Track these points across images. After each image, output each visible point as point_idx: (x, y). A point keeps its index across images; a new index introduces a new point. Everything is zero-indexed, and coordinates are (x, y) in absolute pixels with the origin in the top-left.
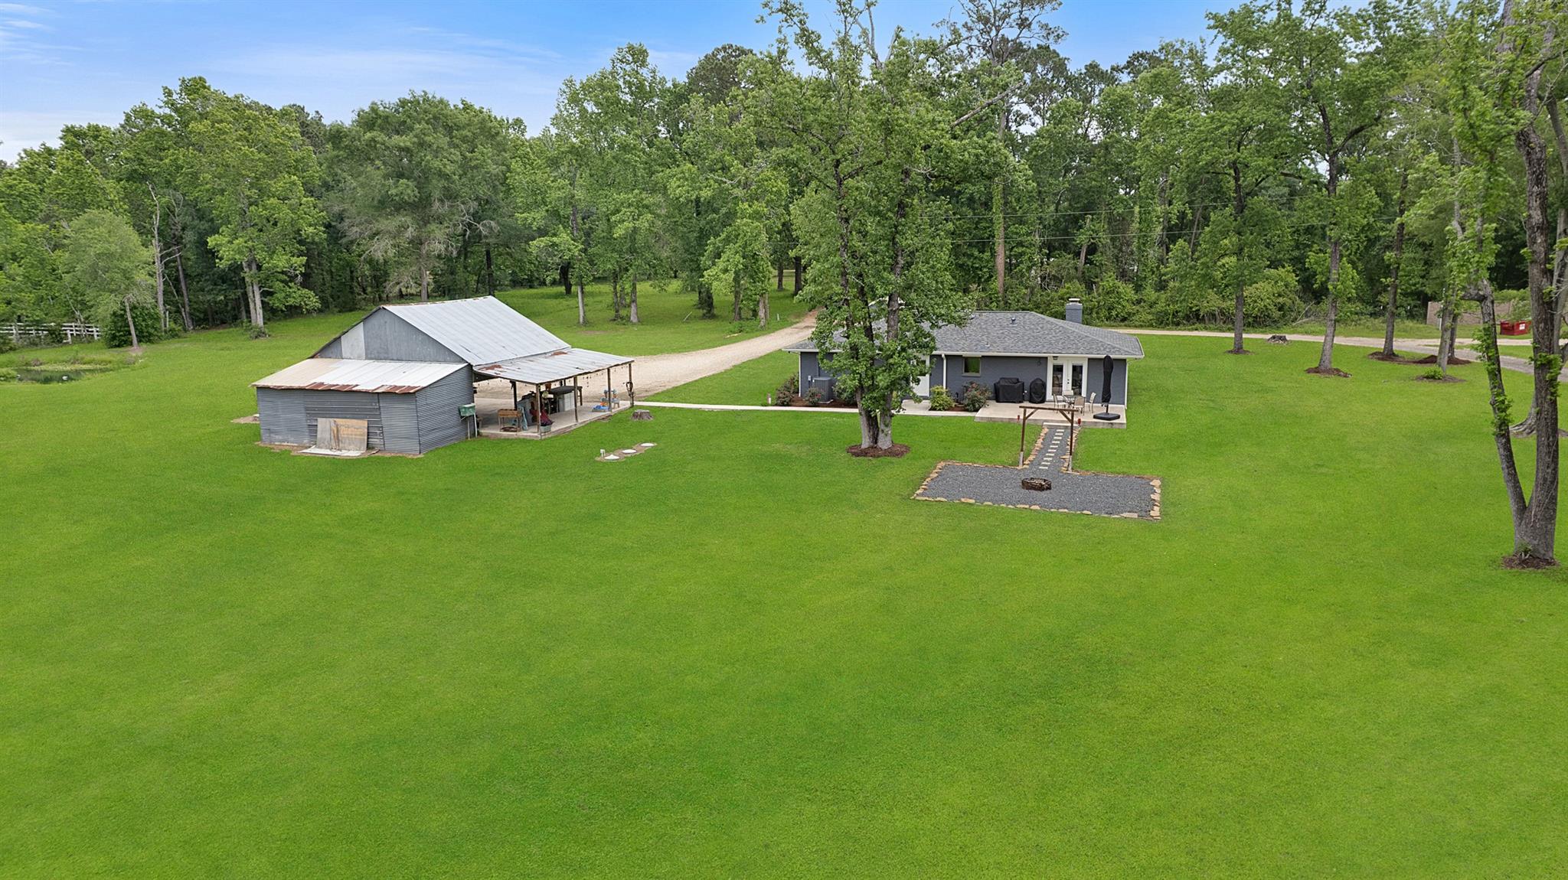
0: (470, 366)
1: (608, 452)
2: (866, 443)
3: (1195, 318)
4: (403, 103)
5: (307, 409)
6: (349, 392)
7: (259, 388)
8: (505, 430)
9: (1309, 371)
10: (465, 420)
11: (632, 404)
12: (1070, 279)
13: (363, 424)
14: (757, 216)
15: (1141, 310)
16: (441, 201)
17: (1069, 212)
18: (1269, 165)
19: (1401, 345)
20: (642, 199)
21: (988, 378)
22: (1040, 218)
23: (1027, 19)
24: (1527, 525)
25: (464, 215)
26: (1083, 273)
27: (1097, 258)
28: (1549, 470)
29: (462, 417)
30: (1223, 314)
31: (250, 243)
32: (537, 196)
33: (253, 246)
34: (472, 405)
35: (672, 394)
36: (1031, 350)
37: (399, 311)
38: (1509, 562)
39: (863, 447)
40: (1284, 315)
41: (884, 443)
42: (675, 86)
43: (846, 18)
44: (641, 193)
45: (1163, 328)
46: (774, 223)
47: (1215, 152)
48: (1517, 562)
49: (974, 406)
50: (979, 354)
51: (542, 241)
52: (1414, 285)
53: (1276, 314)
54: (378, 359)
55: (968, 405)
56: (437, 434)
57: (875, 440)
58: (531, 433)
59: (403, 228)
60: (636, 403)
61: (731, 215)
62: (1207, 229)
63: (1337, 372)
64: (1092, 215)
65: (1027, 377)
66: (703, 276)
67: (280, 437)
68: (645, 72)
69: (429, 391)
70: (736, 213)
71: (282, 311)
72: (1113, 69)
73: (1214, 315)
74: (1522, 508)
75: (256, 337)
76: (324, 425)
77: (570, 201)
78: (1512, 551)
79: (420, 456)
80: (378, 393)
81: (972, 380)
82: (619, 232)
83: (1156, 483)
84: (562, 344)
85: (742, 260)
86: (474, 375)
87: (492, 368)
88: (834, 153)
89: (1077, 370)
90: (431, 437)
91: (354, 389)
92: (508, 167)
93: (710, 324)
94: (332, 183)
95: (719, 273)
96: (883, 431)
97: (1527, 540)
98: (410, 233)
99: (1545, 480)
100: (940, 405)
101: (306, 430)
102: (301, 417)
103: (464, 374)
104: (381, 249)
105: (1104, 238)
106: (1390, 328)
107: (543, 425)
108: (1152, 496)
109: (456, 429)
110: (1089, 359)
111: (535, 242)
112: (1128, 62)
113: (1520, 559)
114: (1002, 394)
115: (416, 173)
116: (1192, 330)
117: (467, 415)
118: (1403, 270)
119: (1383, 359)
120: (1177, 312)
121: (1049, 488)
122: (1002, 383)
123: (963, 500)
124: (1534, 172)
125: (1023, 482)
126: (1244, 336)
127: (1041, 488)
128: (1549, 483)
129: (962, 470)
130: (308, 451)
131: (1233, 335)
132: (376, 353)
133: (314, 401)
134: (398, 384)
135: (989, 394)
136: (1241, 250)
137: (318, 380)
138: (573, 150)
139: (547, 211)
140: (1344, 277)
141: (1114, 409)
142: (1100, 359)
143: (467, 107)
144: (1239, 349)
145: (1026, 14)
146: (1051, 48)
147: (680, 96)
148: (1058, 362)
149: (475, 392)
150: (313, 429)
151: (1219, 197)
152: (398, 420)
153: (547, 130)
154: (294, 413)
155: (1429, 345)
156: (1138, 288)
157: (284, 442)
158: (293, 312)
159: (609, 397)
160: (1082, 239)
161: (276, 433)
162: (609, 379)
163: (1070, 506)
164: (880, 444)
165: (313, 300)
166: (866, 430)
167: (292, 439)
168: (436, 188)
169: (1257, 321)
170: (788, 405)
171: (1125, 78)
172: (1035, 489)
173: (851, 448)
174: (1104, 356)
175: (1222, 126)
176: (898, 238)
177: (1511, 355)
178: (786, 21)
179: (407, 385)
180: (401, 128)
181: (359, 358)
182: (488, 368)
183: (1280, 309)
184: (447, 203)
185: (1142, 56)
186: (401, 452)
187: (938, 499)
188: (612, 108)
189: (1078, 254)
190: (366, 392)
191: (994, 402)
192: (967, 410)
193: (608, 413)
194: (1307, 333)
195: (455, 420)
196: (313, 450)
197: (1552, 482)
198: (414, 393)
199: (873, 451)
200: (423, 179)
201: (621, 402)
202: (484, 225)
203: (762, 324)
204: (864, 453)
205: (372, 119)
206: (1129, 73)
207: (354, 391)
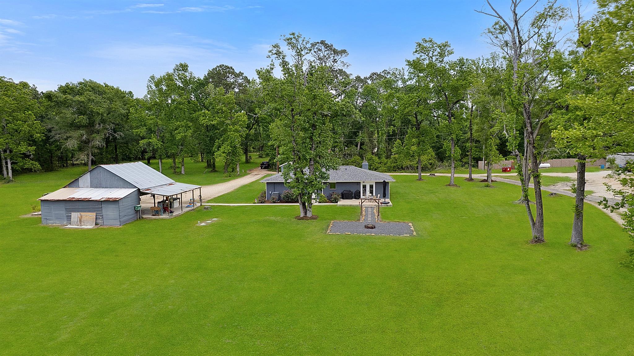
0: (139, 189)
1: (201, 223)
2: (302, 215)
3: (402, 169)
4: (80, 83)
5: (66, 209)
6: (89, 201)
7: (42, 201)
8: (153, 215)
9: (447, 185)
10: (137, 212)
11: (201, 205)
12: (355, 155)
13: (93, 215)
14: (237, 131)
15: (381, 166)
16: (99, 124)
17: (353, 130)
18: (429, 113)
19: (474, 176)
20: (187, 124)
21: (339, 190)
22: (343, 132)
23: (336, 59)
24: (536, 229)
25: (109, 130)
26: (359, 152)
27: (363, 147)
28: (541, 211)
29: (136, 211)
30: (411, 167)
31: (7, 141)
32: (142, 122)
33: (8, 142)
34: (139, 205)
35: (215, 200)
36: (355, 179)
37: (107, 167)
38: (532, 242)
39: (301, 216)
40: (432, 167)
41: (309, 214)
42: (199, 80)
43: (299, 57)
44: (187, 122)
45: (390, 172)
46: (243, 134)
47: (410, 108)
48: (534, 242)
49: (336, 201)
50: (335, 181)
51: (144, 141)
52: (477, 155)
53: (430, 166)
54: (96, 187)
55: (333, 200)
56: (127, 218)
57: (306, 213)
58: (165, 216)
59: (82, 135)
60: (202, 204)
61: (225, 131)
62: (407, 136)
63: (456, 185)
64: (362, 131)
65: (353, 190)
66: (214, 155)
67: (52, 222)
68: (187, 74)
69: (123, 200)
70: (227, 130)
71: (20, 171)
72: (365, 78)
73: (408, 167)
74: (534, 224)
75: (8, 182)
76: (75, 216)
77: (156, 125)
78: (532, 238)
79: (120, 227)
80: (101, 201)
81: (333, 191)
82: (178, 137)
83: (410, 224)
84: (170, 181)
85: (230, 148)
86: (140, 193)
87: (148, 190)
88: (291, 106)
89: (371, 187)
90: (124, 219)
91: (90, 199)
92: (129, 110)
93: (215, 174)
94: (44, 116)
95: (221, 154)
96: (309, 210)
97: (536, 234)
98: (84, 137)
99: (540, 214)
100: (323, 201)
101: (65, 218)
102: (63, 212)
103: (136, 193)
104: (72, 144)
105: (367, 140)
106: (470, 170)
107: (170, 213)
108: (411, 229)
109: (133, 215)
110: (376, 182)
111: (142, 141)
112: (370, 76)
113: (535, 241)
114: (345, 196)
115: (88, 112)
116: (401, 173)
117: (138, 209)
118: (473, 149)
119: (469, 181)
120: (395, 166)
121: (375, 228)
122: (345, 192)
123: (346, 233)
124: (527, 116)
125: (365, 226)
126: (422, 174)
127: (372, 228)
128: (541, 215)
129: (341, 223)
130: (67, 227)
131: (418, 174)
132: (95, 185)
133: (69, 206)
134: (110, 197)
135: (340, 196)
136: (419, 143)
137: (72, 196)
138: (156, 104)
139: (146, 129)
140: (456, 152)
141: (387, 200)
142: (381, 182)
143: (107, 86)
144: (420, 179)
145: (336, 58)
146: (343, 70)
147: (202, 84)
148: (364, 184)
149: (140, 200)
150: (69, 218)
151: (405, 125)
152: (109, 212)
153: (146, 96)
154: (61, 211)
155: (484, 176)
156: (379, 158)
157: (54, 223)
158: (29, 171)
159: (193, 201)
160: (358, 140)
161: (50, 220)
162: (193, 194)
163: (385, 233)
164: (307, 215)
165: (37, 165)
166: (302, 210)
167: (58, 222)
168: (98, 119)
169: (424, 169)
170: (263, 203)
171: (369, 82)
172: (370, 228)
173: (297, 217)
174: (382, 181)
175: (412, 99)
176: (314, 138)
177: (507, 178)
178: (278, 58)
179: (114, 197)
180: (80, 93)
181: (87, 187)
182: (146, 190)
183: (430, 165)
184: (102, 125)
185: (375, 74)
186: (111, 225)
187: (337, 233)
188: (173, 88)
189: (357, 146)
190: (96, 201)
191: (342, 199)
192: (333, 203)
193: (193, 208)
194: (441, 173)
195: (133, 212)
196: (69, 226)
197: (542, 215)
198: (118, 200)
199: (305, 218)
200: (91, 115)
201: (197, 204)
202: (118, 134)
203: (238, 173)
204: (302, 219)
205: (66, 90)
206: (371, 80)
207: (90, 200)
